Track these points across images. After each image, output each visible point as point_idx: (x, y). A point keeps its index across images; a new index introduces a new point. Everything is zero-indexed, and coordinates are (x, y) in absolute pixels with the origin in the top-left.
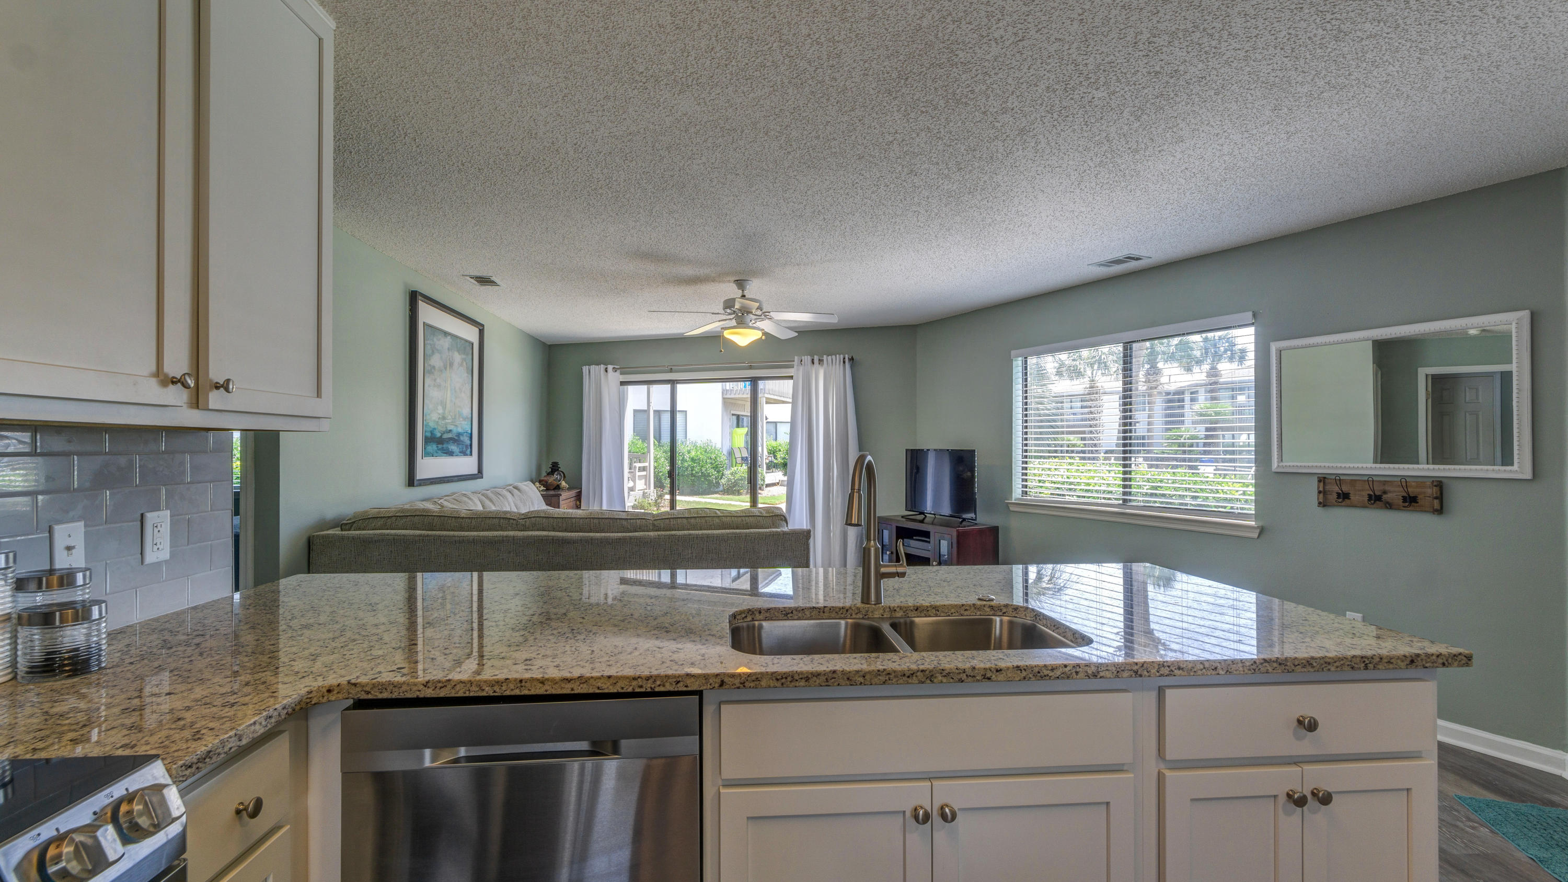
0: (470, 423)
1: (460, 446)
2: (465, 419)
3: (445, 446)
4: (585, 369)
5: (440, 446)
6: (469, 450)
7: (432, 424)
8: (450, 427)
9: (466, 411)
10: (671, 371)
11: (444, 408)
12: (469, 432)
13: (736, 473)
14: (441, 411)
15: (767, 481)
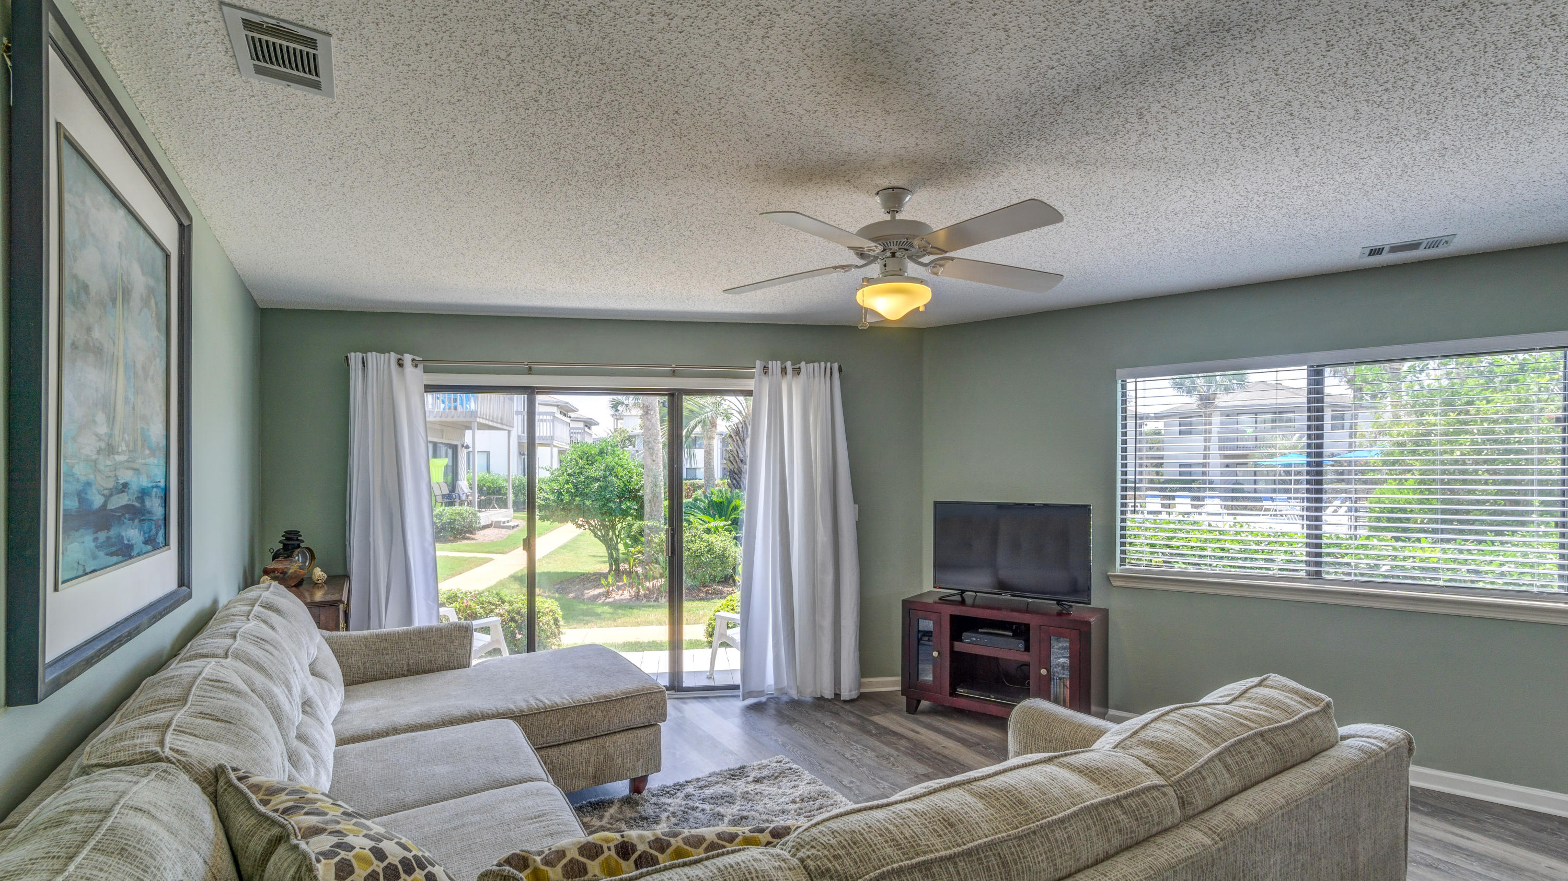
0: (162, 462)
1: (146, 525)
2: (153, 453)
3: (113, 532)
4: (355, 358)
5: (102, 536)
6: (161, 532)
7: (81, 471)
8: (126, 476)
9: (156, 430)
10: (530, 371)
11: (111, 420)
12: (162, 484)
13: (442, 515)
14: (103, 430)
15: (483, 522)
